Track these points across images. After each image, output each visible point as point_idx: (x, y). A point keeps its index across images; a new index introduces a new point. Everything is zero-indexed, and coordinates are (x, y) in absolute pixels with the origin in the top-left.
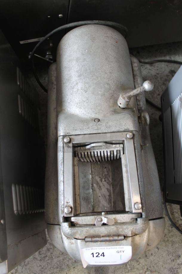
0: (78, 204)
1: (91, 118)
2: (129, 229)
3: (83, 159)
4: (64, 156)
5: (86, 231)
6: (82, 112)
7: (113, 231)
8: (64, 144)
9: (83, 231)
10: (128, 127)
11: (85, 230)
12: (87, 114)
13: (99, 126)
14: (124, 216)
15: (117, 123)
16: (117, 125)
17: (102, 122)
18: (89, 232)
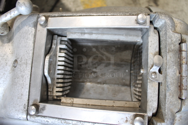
0: (126, 103)
1: (11, 71)
2: (171, 35)
3: (66, 90)
4: (57, 118)
5: (171, 96)
6: (2, 82)
7: (173, 58)
8: (39, 114)
9: (170, 102)
10: (31, 22)
11: (170, 98)
12: (5, 77)
13: (23, 61)
14: (151, 41)
15: (23, 37)
16: (26, 37)
17: (18, 57)
18: (173, 93)
